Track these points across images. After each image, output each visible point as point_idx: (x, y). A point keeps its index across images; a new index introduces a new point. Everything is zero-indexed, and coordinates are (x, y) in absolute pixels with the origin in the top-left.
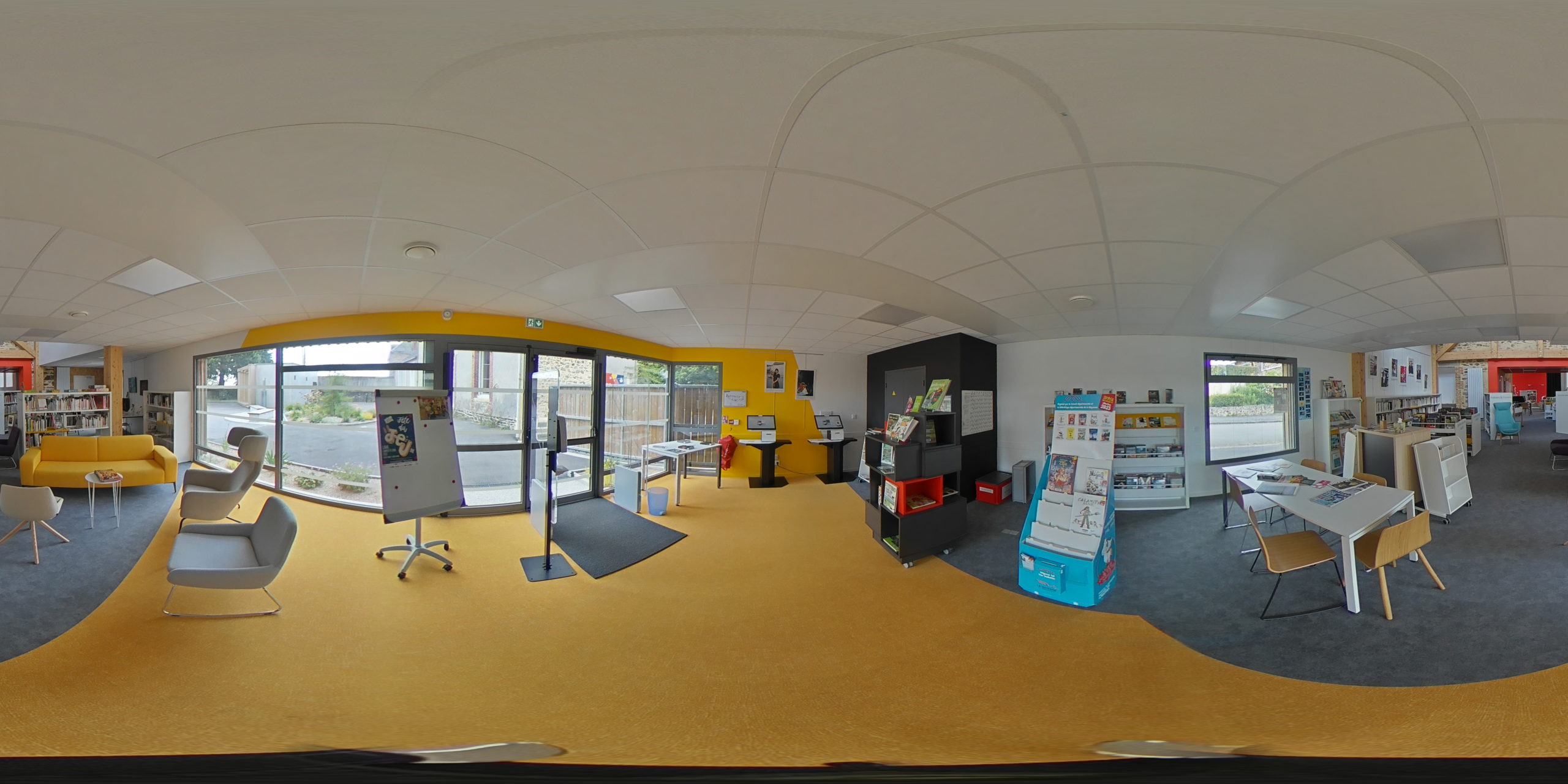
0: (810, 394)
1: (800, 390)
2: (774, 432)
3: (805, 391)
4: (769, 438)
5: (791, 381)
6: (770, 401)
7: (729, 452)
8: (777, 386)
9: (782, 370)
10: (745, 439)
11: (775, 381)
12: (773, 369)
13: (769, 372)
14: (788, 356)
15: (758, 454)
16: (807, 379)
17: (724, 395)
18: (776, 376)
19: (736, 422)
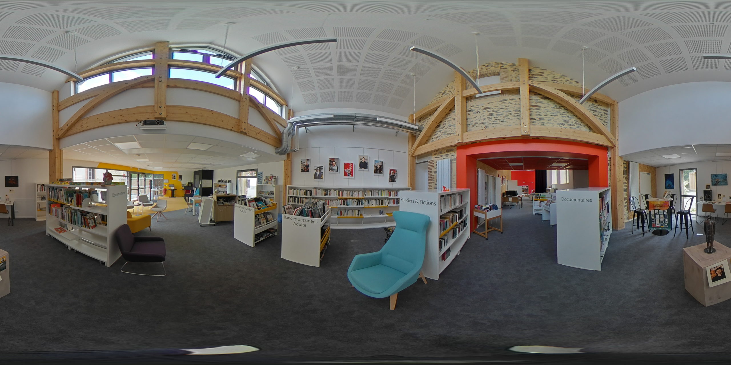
0: (181, 180)
1: (179, 179)
2: (174, 187)
3: (180, 179)
4: (173, 188)
5: (177, 177)
6: (173, 181)
7: (165, 191)
8: (174, 178)
9: (175, 175)
10: (168, 188)
11: (174, 177)
12: (174, 175)
13: (173, 176)
14: (176, 172)
15: (171, 192)
16: (180, 177)
17: (164, 180)
18: (174, 176)
19: (166, 186)
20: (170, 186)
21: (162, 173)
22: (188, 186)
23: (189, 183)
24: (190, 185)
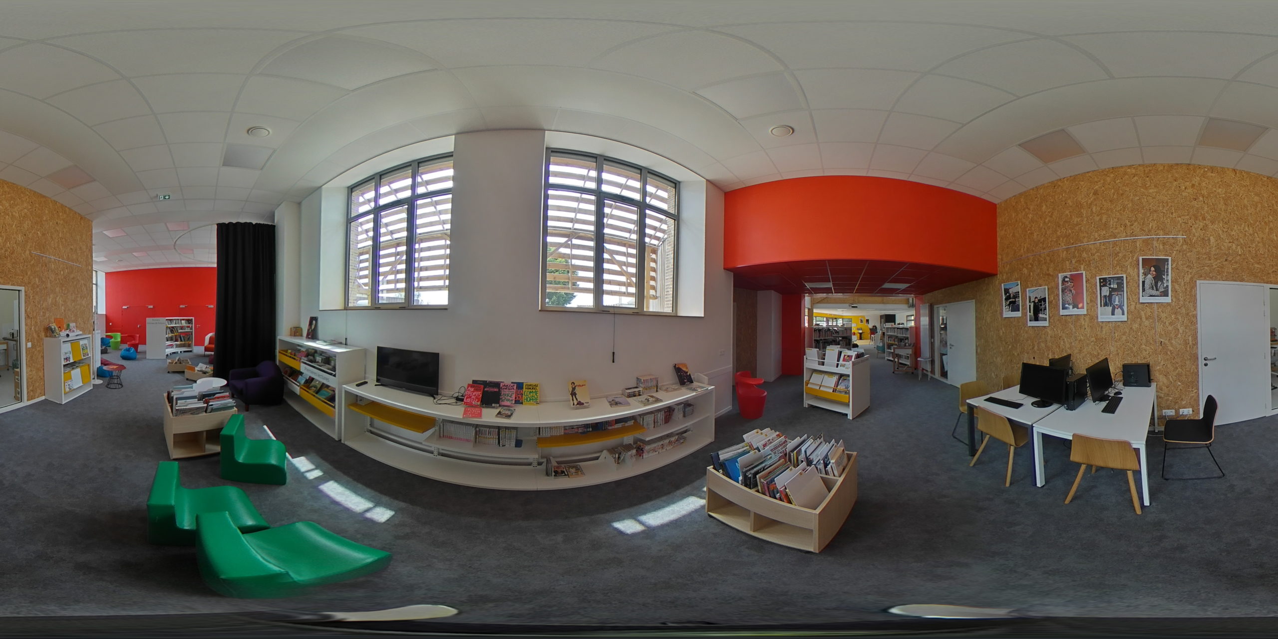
20: (858, 329)
21: (850, 318)
22: (873, 328)
23: (873, 326)
24: (874, 328)
